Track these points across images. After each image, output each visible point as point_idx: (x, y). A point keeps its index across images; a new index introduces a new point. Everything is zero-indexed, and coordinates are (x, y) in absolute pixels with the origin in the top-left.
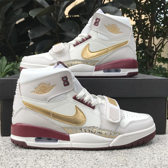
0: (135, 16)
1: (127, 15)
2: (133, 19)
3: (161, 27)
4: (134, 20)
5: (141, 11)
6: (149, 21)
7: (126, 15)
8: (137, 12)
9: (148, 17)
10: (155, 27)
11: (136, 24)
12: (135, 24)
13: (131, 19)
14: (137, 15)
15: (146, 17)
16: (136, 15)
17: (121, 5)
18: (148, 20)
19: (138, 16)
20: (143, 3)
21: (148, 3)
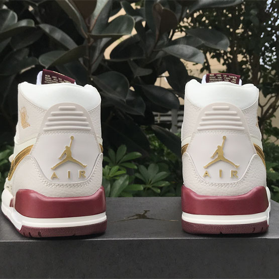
0: (225, 57)
1: (212, 54)
2: (222, 61)
3: (270, 76)
4: (223, 64)
5: (235, 49)
6: (250, 65)
7: (210, 54)
8: (229, 49)
9: (248, 59)
10: (261, 74)
11: (227, 70)
12: (225, 71)
13: (219, 61)
14: (229, 55)
15: (245, 59)
16: (227, 55)
17: (203, 42)
18: (249, 63)
19: (232, 57)
20: (239, 33)
21: (248, 34)
